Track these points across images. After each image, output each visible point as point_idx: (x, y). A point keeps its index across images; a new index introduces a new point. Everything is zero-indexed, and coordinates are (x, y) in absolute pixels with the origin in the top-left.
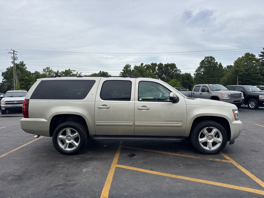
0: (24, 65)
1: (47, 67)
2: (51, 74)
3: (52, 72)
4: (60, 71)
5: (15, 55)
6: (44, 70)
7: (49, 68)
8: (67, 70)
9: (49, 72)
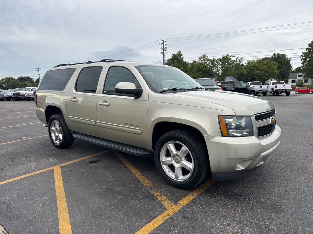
0: (181, 55)
1: (203, 55)
2: (206, 62)
3: (208, 60)
4: (216, 59)
5: (165, 45)
6: (199, 59)
7: (205, 55)
8: (225, 57)
9: (205, 60)
